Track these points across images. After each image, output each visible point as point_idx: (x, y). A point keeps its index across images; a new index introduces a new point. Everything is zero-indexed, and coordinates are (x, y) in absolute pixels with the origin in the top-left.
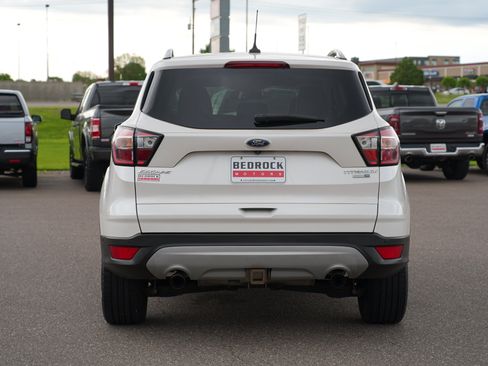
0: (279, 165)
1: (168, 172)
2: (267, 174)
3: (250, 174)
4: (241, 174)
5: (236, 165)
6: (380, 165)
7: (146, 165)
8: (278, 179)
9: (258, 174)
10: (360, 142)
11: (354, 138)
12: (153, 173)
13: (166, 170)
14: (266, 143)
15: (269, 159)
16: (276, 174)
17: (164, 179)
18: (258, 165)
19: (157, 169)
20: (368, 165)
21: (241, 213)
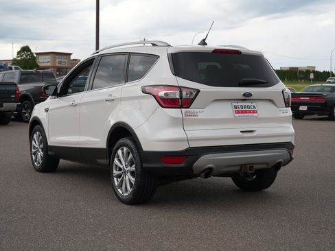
0: (254, 107)
1: (202, 112)
2: (250, 112)
3: (242, 112)
4: (238, 112)
5: (235, 107)
7: (188, 108)
8: (255, 115)
9: (246, 112)
11: (283, 92)
12: (193, 112)
13: (201, 110)
14: (251, 95)
15: (250, 104)
16: (254, 112)
17: (201, 116)
18: (245, 107)
19: (196, 110)
20: (286, 107)
21: (241, 133)
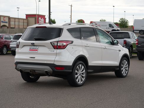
0: (37, 49)
2: (35, 50)
3: (32, 50)
4: (31, 50)
5: (30, 48)
6: (57, 49)
7: (18, 48)
8: (36, 51)
9: (33, 50)
10: (52, 44)
11: (51, 43)
13: (20, 49)
14: (34, 44)
16: (36, 50)
18: (34, 48)
20: (55, 49)
